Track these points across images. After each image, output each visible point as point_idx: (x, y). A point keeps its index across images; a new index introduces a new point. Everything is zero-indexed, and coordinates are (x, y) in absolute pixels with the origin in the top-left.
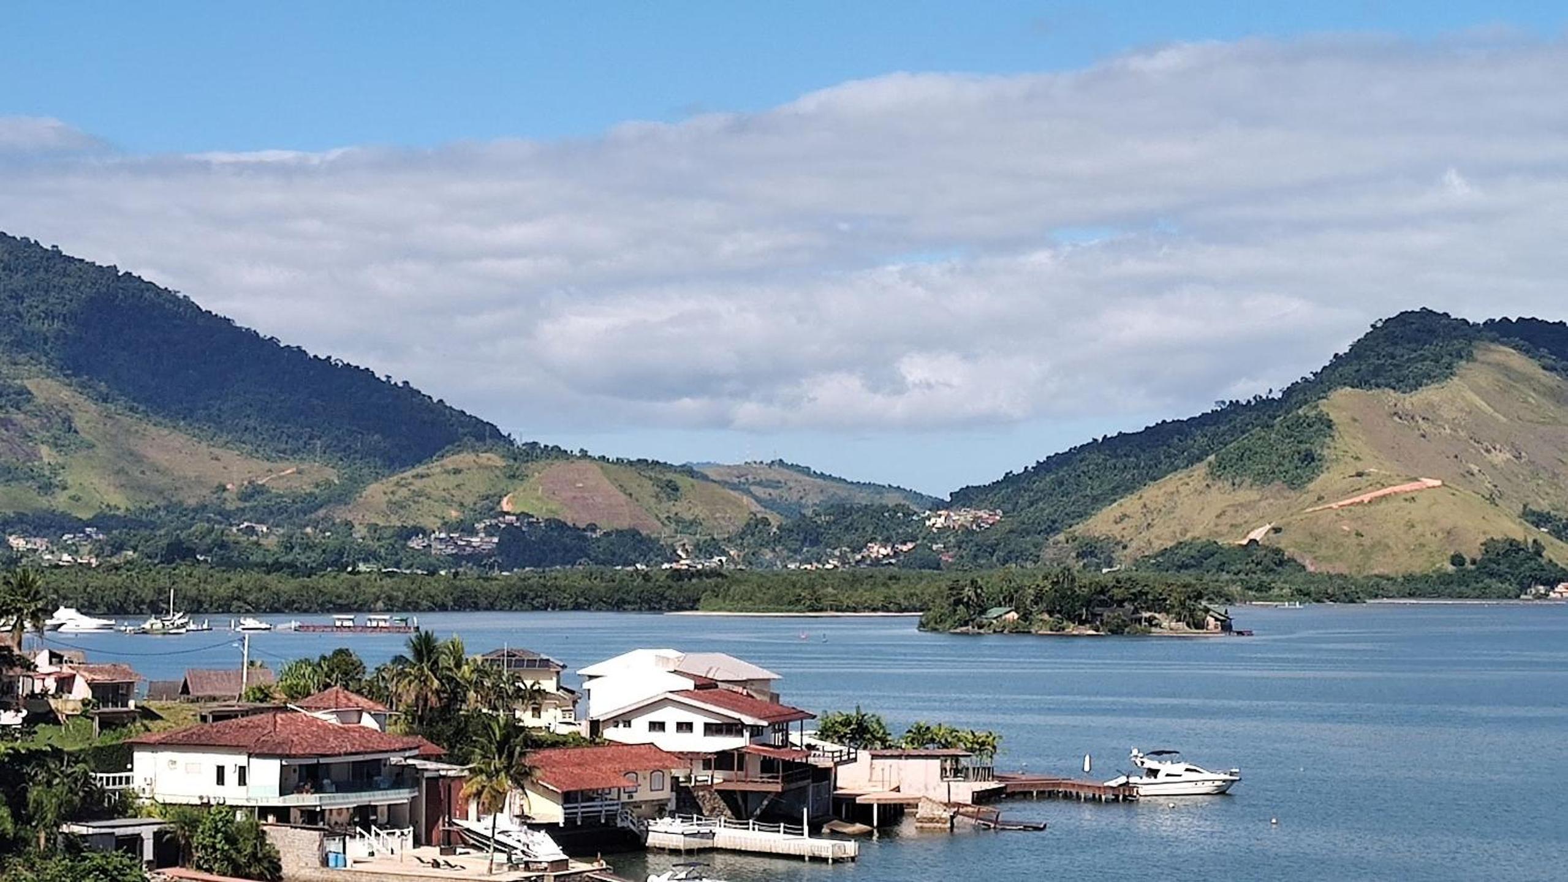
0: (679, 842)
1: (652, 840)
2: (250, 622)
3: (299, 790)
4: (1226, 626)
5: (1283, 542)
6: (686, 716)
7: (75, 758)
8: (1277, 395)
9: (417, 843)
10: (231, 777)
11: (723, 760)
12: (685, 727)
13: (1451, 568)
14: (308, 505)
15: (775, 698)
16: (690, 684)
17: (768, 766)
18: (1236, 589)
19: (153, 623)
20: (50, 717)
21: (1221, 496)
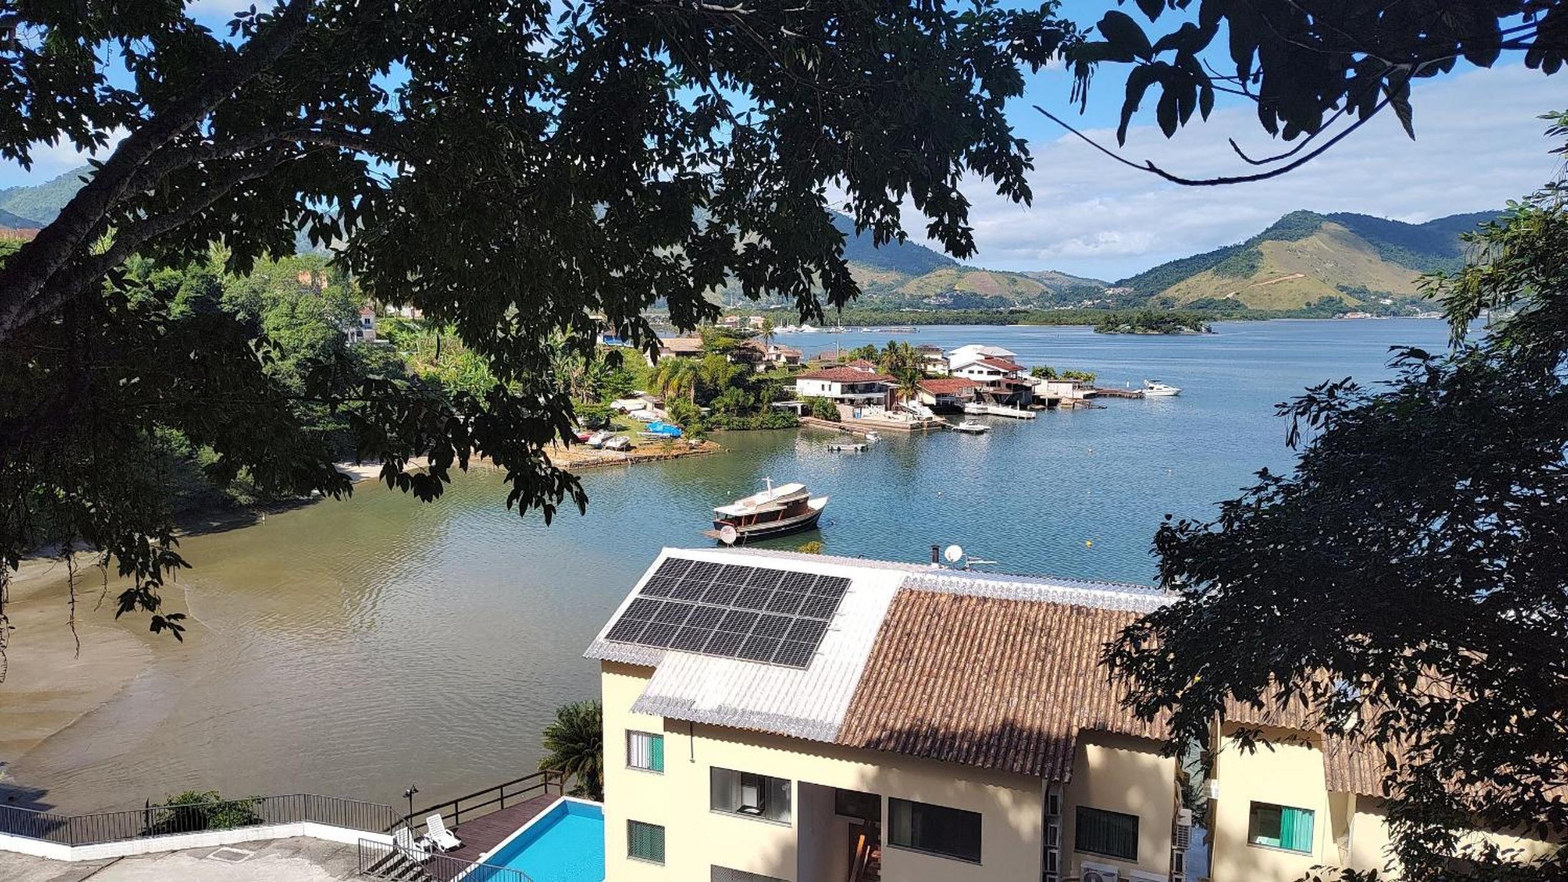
0: (975, 411)
1: (966, 410)
2: (865, 329)
3: (847, 393)
4: (1209, 330)
5: (1240, 298)
6: (981, 369)
7: (777, 381)
8: (1243, 243)
9: (886, 409)
10: (827, 388)
11: (993, 384)
12: (981, 372)
13: (1305, 307)
14: (890, 287)
15: (1013, 362)
16: (983, 358)
17: (1008, 386)
18: (1218, 316)
19: (833, 329)
20: (773, 368)
21: (1217, 281)
